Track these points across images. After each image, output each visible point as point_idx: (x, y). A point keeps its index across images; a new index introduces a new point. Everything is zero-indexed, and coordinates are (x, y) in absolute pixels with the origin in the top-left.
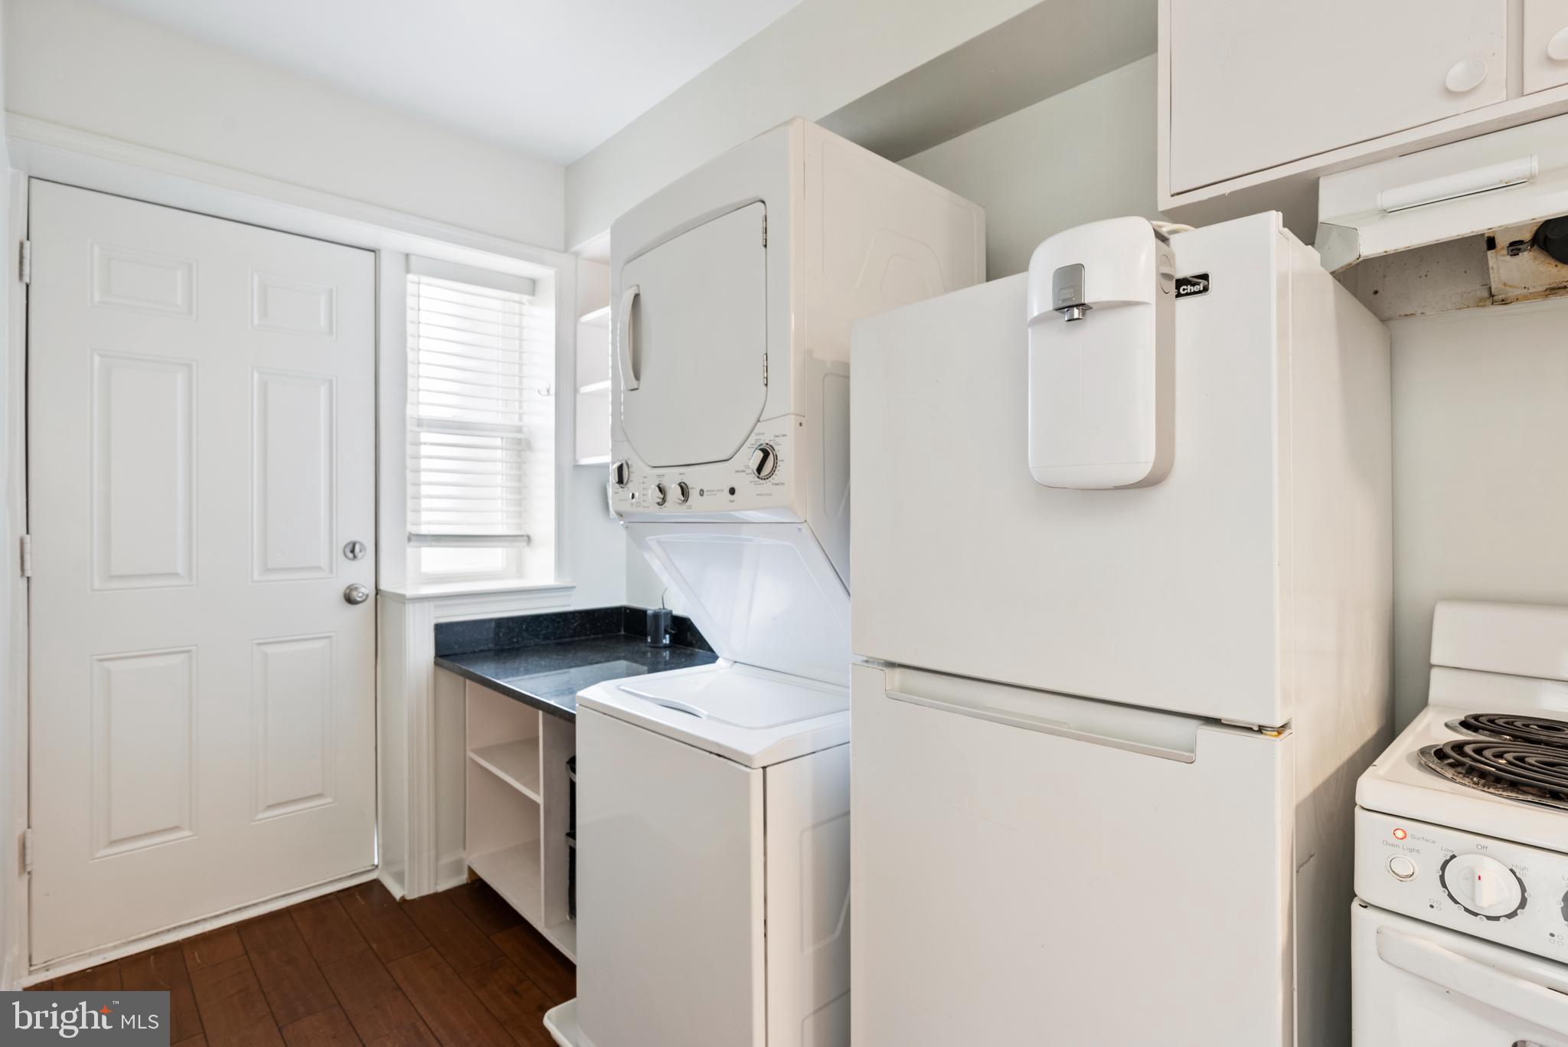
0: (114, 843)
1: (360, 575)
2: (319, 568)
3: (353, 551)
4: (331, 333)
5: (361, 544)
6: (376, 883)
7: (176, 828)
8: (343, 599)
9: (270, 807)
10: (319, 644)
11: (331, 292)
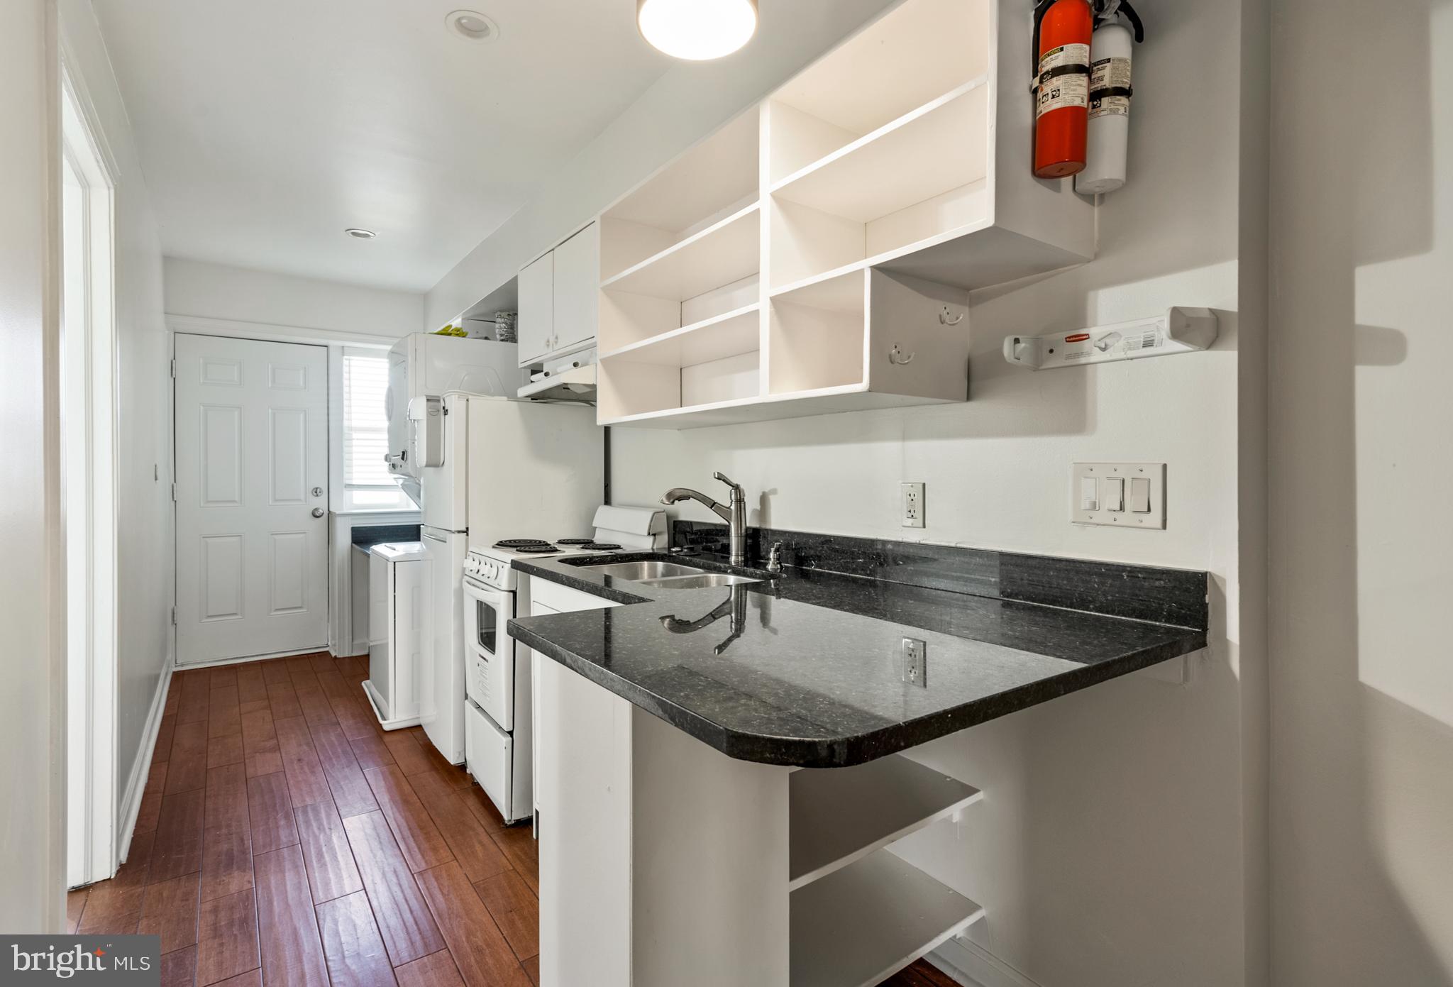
0: (209, 617)
1: (320, 504)
2: (300, 500)
3: (316, 492)
4: (305, 388)
5: (321, 489)
6: (328, 652)
7: (235, 614)
8: (311, 515)
9: (277, 610)
10: (302, 535)
11: (305, 368)
